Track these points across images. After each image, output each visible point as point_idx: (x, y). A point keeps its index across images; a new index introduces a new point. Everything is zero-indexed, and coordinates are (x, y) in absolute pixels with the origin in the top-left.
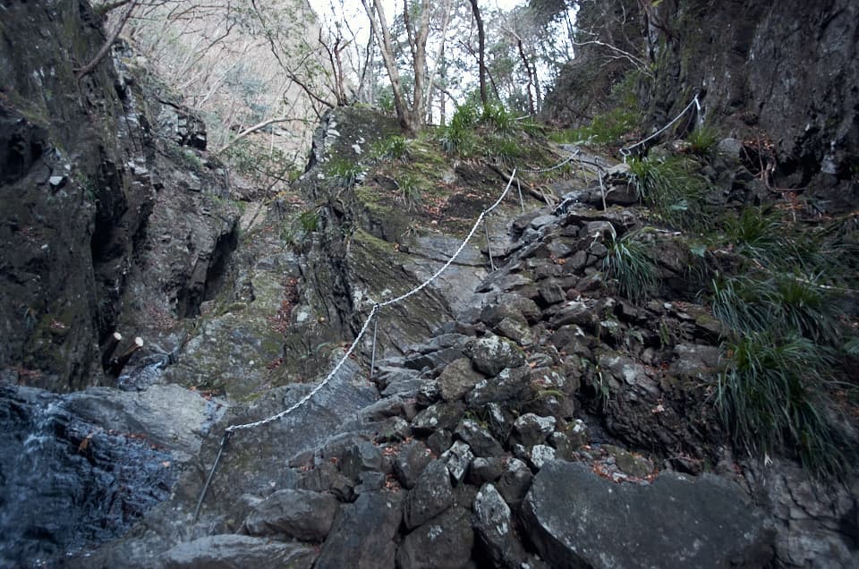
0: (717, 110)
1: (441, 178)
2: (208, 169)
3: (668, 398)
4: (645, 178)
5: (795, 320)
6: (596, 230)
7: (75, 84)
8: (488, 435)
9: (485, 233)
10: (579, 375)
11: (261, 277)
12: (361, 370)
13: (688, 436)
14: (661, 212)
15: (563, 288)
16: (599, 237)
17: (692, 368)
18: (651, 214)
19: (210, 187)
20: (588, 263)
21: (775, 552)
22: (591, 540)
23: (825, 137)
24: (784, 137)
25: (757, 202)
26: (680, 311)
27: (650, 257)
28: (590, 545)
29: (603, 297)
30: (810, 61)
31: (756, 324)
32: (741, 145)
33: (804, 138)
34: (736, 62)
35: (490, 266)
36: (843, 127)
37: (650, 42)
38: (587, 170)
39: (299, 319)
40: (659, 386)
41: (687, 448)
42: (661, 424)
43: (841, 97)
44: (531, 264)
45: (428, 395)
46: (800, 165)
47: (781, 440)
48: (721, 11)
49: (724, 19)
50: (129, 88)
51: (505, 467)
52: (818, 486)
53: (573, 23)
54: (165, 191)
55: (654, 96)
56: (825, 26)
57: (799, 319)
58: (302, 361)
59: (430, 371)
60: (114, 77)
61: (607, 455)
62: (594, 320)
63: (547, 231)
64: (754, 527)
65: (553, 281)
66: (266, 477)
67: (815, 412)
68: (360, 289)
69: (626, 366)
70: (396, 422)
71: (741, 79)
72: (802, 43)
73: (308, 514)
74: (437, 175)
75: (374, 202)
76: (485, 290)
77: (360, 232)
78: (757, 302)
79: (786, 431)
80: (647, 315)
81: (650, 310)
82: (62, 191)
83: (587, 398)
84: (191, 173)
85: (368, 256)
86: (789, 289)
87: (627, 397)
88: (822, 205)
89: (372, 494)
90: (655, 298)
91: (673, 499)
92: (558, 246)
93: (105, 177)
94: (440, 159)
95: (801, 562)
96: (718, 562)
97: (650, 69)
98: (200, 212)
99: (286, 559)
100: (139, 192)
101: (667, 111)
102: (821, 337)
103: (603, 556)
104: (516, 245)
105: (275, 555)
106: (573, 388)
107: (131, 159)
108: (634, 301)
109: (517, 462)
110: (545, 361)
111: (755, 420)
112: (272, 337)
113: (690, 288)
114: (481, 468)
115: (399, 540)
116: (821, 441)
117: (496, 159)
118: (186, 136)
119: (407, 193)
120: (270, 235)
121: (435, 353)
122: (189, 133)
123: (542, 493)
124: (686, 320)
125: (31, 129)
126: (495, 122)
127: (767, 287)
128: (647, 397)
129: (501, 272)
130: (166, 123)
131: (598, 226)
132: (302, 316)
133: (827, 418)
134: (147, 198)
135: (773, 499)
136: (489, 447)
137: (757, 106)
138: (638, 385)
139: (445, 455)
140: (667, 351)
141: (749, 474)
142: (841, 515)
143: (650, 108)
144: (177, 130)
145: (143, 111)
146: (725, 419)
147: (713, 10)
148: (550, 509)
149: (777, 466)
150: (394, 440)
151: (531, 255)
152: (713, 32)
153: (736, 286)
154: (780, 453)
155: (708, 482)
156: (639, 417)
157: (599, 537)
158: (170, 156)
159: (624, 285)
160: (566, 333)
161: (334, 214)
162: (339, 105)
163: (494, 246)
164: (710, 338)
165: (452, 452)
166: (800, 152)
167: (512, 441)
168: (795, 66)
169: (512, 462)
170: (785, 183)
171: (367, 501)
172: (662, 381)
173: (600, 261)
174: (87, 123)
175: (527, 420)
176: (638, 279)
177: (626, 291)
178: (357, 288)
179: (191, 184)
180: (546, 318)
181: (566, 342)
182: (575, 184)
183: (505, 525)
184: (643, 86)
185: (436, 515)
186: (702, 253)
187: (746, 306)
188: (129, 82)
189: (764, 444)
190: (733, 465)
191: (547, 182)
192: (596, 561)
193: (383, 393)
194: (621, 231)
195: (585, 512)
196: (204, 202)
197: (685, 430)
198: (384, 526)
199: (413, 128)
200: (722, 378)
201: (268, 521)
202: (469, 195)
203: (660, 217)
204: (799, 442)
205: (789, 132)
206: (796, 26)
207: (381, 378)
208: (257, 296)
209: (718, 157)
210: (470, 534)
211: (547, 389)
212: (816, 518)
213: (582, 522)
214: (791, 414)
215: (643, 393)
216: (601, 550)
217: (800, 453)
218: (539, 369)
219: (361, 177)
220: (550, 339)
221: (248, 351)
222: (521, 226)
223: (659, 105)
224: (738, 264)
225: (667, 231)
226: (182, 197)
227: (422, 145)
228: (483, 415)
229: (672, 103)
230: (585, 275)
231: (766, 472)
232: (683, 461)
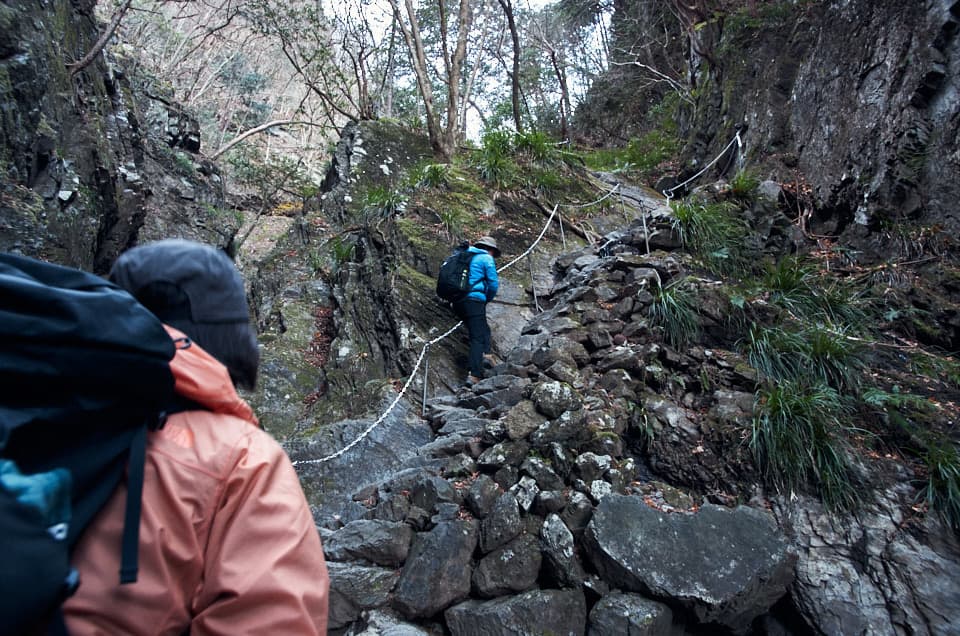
0: (758, 149)
1: (481, 210)
2: (202, 175)
3: (707, 441)
4: (687, 223)
5: (822, 370)
6: (643, 277)
7: (68, 81)
8: (552, 471)
9: (529, 271)
10: (626, 417)
11: (290, 307)
12: (413, 408)
13: (724, 474)
14: (702, 259)
15: (611, 333)
16: (646, 285)
17: (729, 413)
18: (693, 262)
19: (204, 195)
20: (635, 308)
21: (796, 574)
22: (645, 561)
23: (859, 188)
24: (821, 184)
25: (793, 249)
26: (720, 359)
27: (693, 305)
28: (644, 566)
29: (648, 343)
30: (849, 110)
31: (787, 372)
32: (780, 189)
33: (840, 187)
34: (777, 100)
35: (534, 306)
36: (876, 181)
37: (692, 66)
38: (626, 205)
39: (340, 354)
40: (699, 429)
41: (724, 486)
42: (700, 463)
43: (875, 150)
44: (579, 308)
45: (494, 434)
46: (836, 213)
47: (806, 479)
48: (765, 44)
49: (767, 52)
50: (118, 83)
51: (568, 499)
52: (834, 519)
53: (607, 27)
54: (154, 199)
55: (695, 126)
56: (864, 76)
57: (827, 371)
58: (346, 397)
59: (486, 411)
60: (104, 70)
61: (655, 490)
62: (640, 365)
63: (594, 274)
64: (779, 550)
65: (601, 326)
66: (329, 510)
67: (835, 455)
68: (406, 327)
69: (669, 409)
70: (463, 459)
71: (782, 119)
72: (842, 92)
73: (389, 541)
74: (477, 207)
75: (417, 236)
76: (534, 332)
77: (404, 267)
78: (789, 353)
79: (810, 471)
80: (689, 362)
81: (692, 356)
82: (71, 208)
83: (633, 439)
84: (183, 179)
85: (414, 293)
86: (819, 341)
87: (669, 438)
88: (854, 255)
89: (449, 523)
90: (696, 344)
91: (714, 527)
92: (605, 291)
93: (98, 185)
94: (478, 189)
95: (818, 583)
96: (749, 579)
97: (690, 96)
98: (194, 223)
99: (371, 581)
100: (131, 201)
101: (708, 144)
102: (845, 386)
103: (654, 574)
104: (560, 286)
105: (362, 577)
106: (622, 429)
107: (121, 163)
108: (676, 348)
109: (580, 496)
110: (598, 405)
111: (784, 460)
112: (306, 371)
113: (729, 337)
114: (547, 500)
115: (473, 563)
116: (839, 480)
117: (536, 190)
118: (178, 136)
119: (450, 227)
120: (295, 260)
121: (490, 394)
122: (181, 133)
123: (603, 522)
124: (725, 367)
125: (39, 138)
126: (533, 151)
127: (799, 339)
128: (688, 439)
129: (548, 315)
130: (155, 121)
131: (645, 273)
132: (344, 351)
133: (845, 460)
134: (140, 208)
135: (796, 530)
136: (553, 482)
137: (797, 148)
138: (680, 428)
139: (513, 488)
140: (707, 396)
141: (777, 509)
142: (852, 543)
143: (690, 138)
144: (167, 129)
145: (131, 108)
146: (758, 459)
147: (757, 43)
148: (609, 535)
149: (801, 501)
150: (463, 475)
151: (579, 299)
152: (756, 65)
153: (771, 337)
154: (804, 490)
155: (743, 512)
156: (681, 457)
157: (651, 558)
158: (159, 158)
159: (668, 331)
160: (614, 377)
161: (373, 245)
162: (363, 118)
163: (538, 286)
164: (748, 386)
165: (520, 486)
166: (836, 200)
167: (573, 477)
168: (835, 113)
169: (574, 495)
170: (821, 229)
171: (445, 528)
172: (702, 424)
173: (646, 308)
174: (79, 125)
175: (587, 458)
176: (681, 325)
177: (670, 338)
178: (403, 325)
179: (183, 192)
180: (594, 361)
181: (614, 385)
182: (616, 220)
183: (570, 549)
184: (683, 114)
185: (508, 541)
186: (741, 304)
187: (779, 356)
188: (119, 76)
189: (791, 482)
190: (764, 501)
191: (587, 217)
192: (648, 579)
193: (440, 431)
194: (665, 277)
195: (640, 538)
196: (198, 212)
197: (721, 469)
198: (461, 551)
199: (447, 150)
200: (756, 422)
201: (350, 548)
202: (511, 230)
203: (701, 264)
204: (820, 481)
205: (826, 179)
206: (837, 72)
207: (435, 416)
208: (288, 327)
209: (758, 202)
210: (538, 557)
211: (603, 430)
212: (831, 546)
213: (637, 546)
214: (815, 456)
215: (685, 435)
216: (653, 569)
217: (822, 490)
218: (594, 412)
219: (402, 208)
220: (599, 382)
221: (283, 384)
222: (564, 265)
223: (700, 136)
224: (774, 315)
225: (708, 280)
226: (172, 206)
227: (460, 173)
228: (547, 453)
229: (713, 135)
230: (631, 321)
231: (791, 507)
232: (719, 498)
